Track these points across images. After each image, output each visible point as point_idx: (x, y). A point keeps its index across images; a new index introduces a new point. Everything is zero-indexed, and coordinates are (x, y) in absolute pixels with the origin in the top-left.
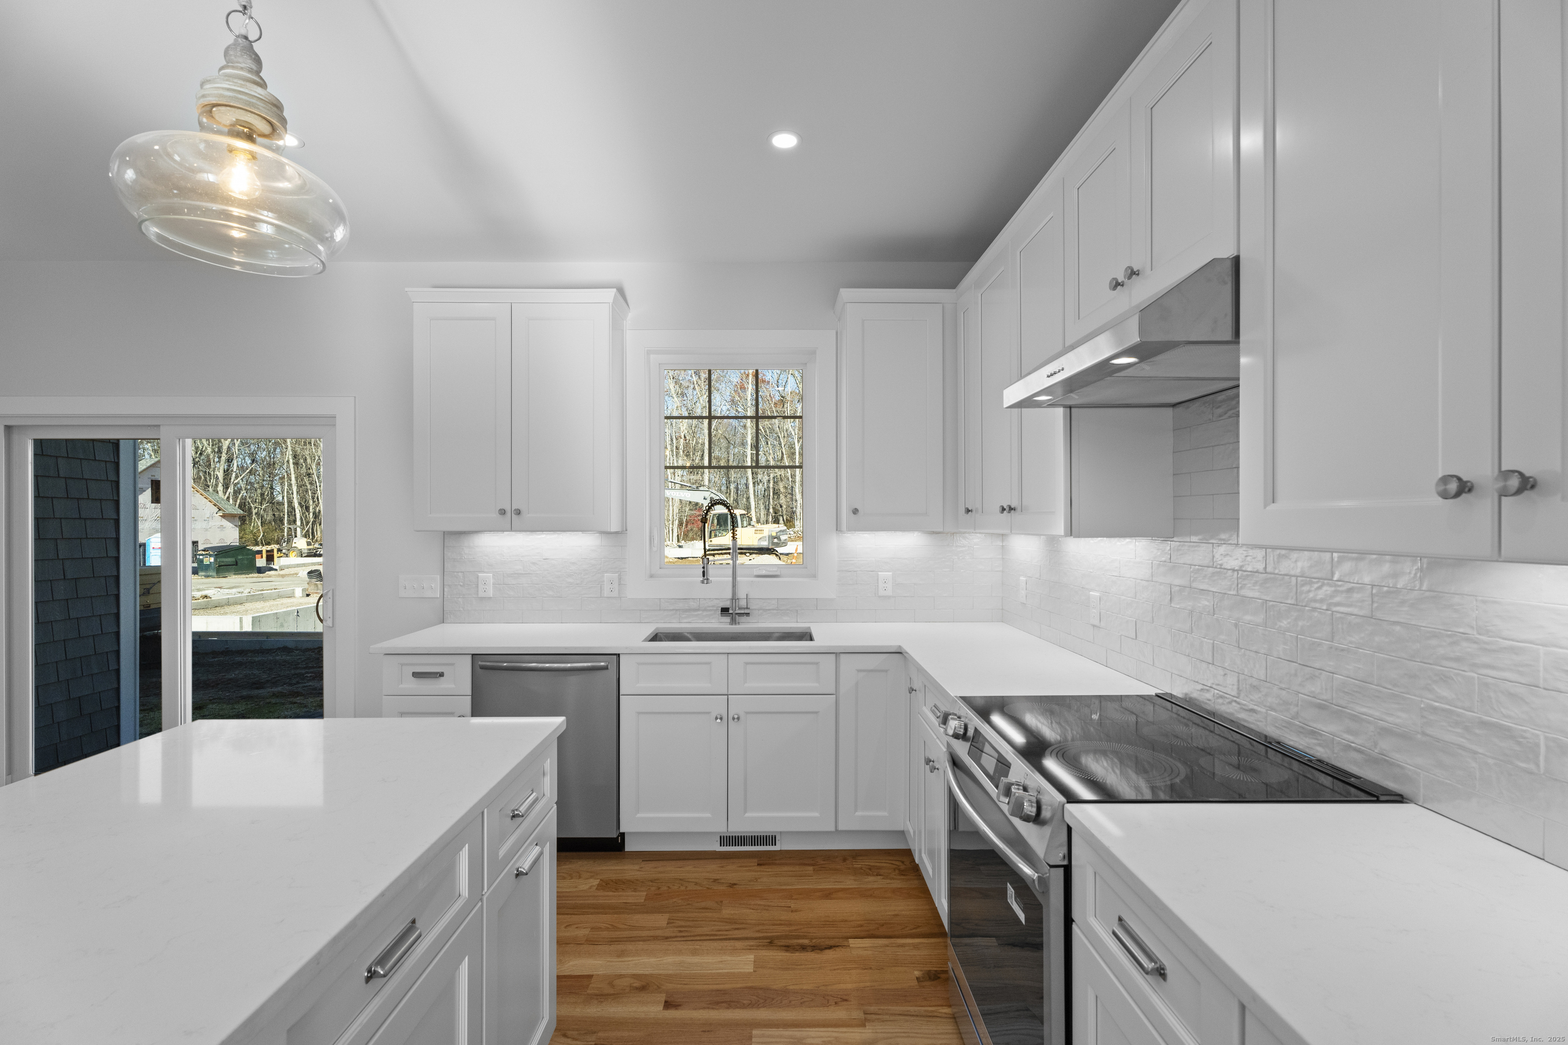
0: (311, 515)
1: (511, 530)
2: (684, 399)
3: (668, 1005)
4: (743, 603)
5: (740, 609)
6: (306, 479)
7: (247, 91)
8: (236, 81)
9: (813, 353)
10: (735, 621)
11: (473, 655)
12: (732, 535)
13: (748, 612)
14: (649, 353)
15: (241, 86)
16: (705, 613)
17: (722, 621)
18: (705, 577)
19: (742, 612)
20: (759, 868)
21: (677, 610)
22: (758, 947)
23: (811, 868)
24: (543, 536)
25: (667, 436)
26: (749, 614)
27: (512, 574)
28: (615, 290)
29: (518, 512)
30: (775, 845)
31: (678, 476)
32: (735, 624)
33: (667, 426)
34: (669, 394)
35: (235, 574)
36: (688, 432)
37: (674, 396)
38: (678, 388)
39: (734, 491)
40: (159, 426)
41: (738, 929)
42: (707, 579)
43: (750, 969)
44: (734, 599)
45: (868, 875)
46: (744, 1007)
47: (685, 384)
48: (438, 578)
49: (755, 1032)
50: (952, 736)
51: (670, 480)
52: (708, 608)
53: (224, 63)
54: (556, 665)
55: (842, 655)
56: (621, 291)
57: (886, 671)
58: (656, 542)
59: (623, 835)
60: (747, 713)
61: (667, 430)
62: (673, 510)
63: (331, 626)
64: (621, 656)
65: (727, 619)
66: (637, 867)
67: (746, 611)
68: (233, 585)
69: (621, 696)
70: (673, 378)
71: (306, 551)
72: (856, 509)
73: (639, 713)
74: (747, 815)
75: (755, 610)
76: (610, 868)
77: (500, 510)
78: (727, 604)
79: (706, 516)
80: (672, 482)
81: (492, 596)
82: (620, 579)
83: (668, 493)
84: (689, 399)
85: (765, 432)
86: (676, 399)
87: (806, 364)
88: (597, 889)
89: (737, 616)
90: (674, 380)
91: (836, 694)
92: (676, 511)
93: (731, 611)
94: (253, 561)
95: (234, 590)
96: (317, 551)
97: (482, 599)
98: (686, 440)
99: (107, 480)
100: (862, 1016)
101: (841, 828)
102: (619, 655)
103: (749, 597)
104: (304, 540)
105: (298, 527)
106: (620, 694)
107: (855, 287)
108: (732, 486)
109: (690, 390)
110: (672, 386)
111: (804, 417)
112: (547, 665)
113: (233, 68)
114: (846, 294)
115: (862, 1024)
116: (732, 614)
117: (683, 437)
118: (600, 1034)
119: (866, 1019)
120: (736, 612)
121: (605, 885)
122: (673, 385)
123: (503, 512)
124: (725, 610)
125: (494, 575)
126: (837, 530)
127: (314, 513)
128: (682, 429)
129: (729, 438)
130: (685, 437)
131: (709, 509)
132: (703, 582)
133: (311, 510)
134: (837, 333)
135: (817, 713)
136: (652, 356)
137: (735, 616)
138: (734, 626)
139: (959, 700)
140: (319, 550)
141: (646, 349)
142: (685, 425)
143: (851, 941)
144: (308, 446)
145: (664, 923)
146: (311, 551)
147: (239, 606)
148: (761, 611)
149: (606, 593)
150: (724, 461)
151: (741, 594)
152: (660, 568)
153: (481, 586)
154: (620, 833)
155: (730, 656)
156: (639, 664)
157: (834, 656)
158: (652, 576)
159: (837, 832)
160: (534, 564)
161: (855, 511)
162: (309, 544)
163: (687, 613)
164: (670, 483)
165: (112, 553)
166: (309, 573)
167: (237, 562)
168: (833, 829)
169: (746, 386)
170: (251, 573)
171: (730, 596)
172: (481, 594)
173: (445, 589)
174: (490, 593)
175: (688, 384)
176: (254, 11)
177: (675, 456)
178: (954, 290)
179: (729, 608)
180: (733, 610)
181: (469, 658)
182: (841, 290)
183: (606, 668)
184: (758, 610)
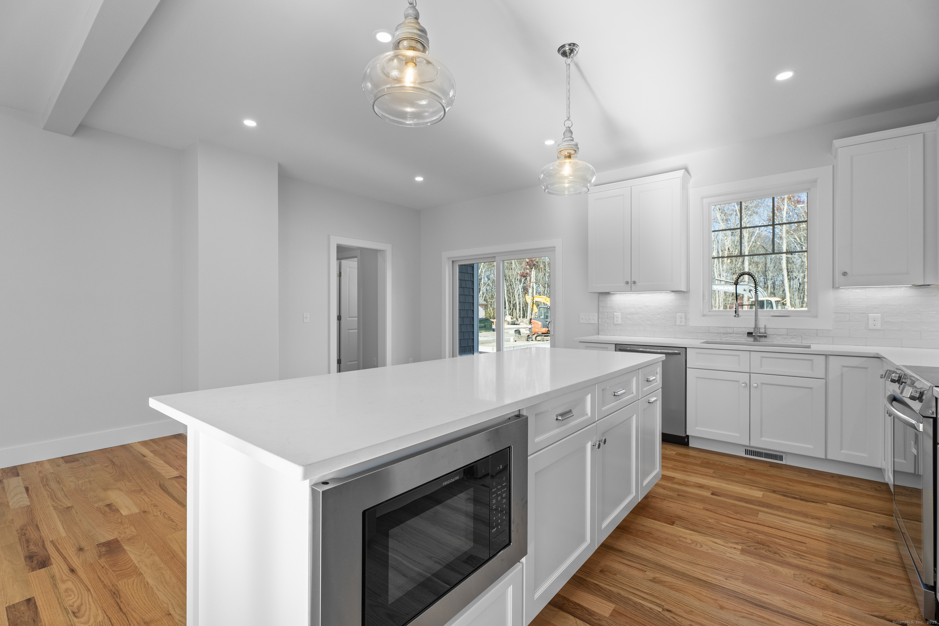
0: (512, 304)
1: (631, 291)
2: (728, 223)
3: (712, 494)
4: (762, 330)
5: (760, 333)
6: (510, 287)
7: (571, 144)
8: (568, 142)
9: (815, 181)
10: (757, 340)
11: (616, 344)
12: (755, 292)
13: (766, 335)
14: (702, 198)
15: (570, 143)
16: (737, 335)
17: (748, 340)
18: (737, 314)
19: (762, 335)
20: (769, 467)
21: (719, 333)
22: (765, 491)
23: (807, 475)
24: (645, 295)
25: (715, 249)
26: (766, 336)
27: (630, 313)
28: (684, 170)
29: (635, 283)
30: (782, 461)
31: (723, 276)
32: (757, 341)
33: (715, 243)
34: (716, 221)
35: (485, 331)
36: (731, 246)
37: (720, 222)
38: (723, 216)
39: (771, 287)
40: (495, 257)
41: (754, 483)
42: (738, 315)
43: (761, 496)
44: (756, 327)
45: (850, 486)
46: (755, 505)
47: (729, 212)
48: (596, 314)
49: (760, 513)
50: (909, 398)
51: (716, 278)
52: (739, 333)
53: (564, 137)
54: (652, 350)
55: (830, 357)
56: (687, 170)
57: (866, 368)
58: (707, 298)
59: (688, 437)
60: (762, 384)
61: (714, 246)
62: (719, 300)
63: (553, 334)
64: (687, 348)
65: (751, 339)
66: (696, 453)
67: (764, 335)
68: (485, 336)
69: (687, 368)
70: (720, 210)
71: (511, 322)
72: (845, 272)
73: (697, 378)
74: (762, 439)
75: (771, 335)
76: (682, 450)
77: (626, 282)
78: (752, 331)
79: (737, 281)
80: (718, 280)
81: (620, 323)
82: (686, 316)
83: (715, 287)
84: (732, 222)
85: (800, 239)
86: (722, 224)
87: (810, 189)
88: (675, 455)
89: (758, 337)
90: (721, 211)
91: (826, 378)
92: (722, 300)
93: (754, 334)
94: (491, 326)
95: (486, 338)
96: (515, 322)
97: (616, 324)
98: (729, 251)
99: (471, 281)
100: (830, 526)
101: (829, 457)
102: (686, 348)
103: (766, 327)
104: (510, 317)
105: (507, 310)
106: (687, 367)
107: (843, 138)
108: (770, 283)
109: (733, 216)
110: (718, 216)
111: (808, 221)
112: (648, 350)
113: (567, 138)
114: (837, 143)
115: (829, 528)
116: (754, 336)
117: (727, 249)
118: (680, 493)
119: (830, 527)
120: (757, 335)
121: (680, 454)
122: (719, 214)
123: (627, 283)
124: (750, 334)
125: (621, 314)
126: (833, 288)
127: (513, 304)
128: (726, 244)
129: (767, 248)
130: (729, 249)
131: (739, 277)
132: (735, 316)
133: (512, 302)
134: (833, 167)
135: (811, 388)
136: (704, 200)
137: (757, 337)
138: (756, 342)
139: (902, 367)
140: (516, 322)
141: (701, 197)
142: (729, 241)
143: (828, 503)
144: (511, 271)
145: (712, 472)
146: (513, 322)
147: (490, 344)
148: (775, 336)
149: (678, 323)
150: (762, 264)
151: (761, 325)
152: (709, 312)
153: (615, 319)
154: (687, 435)
155: (751, 352)
156: (697, 353)
157: (824, 356)
158: (704, 316)
159: (826, 460)
160: (640, 308)
161: (845, 274)
162: (512, 319)
163: (726, 335)
164: (717, 281)
165: (472, 309)
166: (515, 331)
167: (485, 326)
168: (823, 457)
169: (782, 208)
170: (491, 331)
171: (754, 326)
172: (615, 322)
173: (599, 320)
174: (620, 322)
175: (731, 212)
176: (571, 119)
177: (720, 263)
178: (935, 122)
179: (753, 333)
180: (755, 334)
181: (614, 345)
182: (834, 141)
183: (679, 354)
184: (773, 335)
